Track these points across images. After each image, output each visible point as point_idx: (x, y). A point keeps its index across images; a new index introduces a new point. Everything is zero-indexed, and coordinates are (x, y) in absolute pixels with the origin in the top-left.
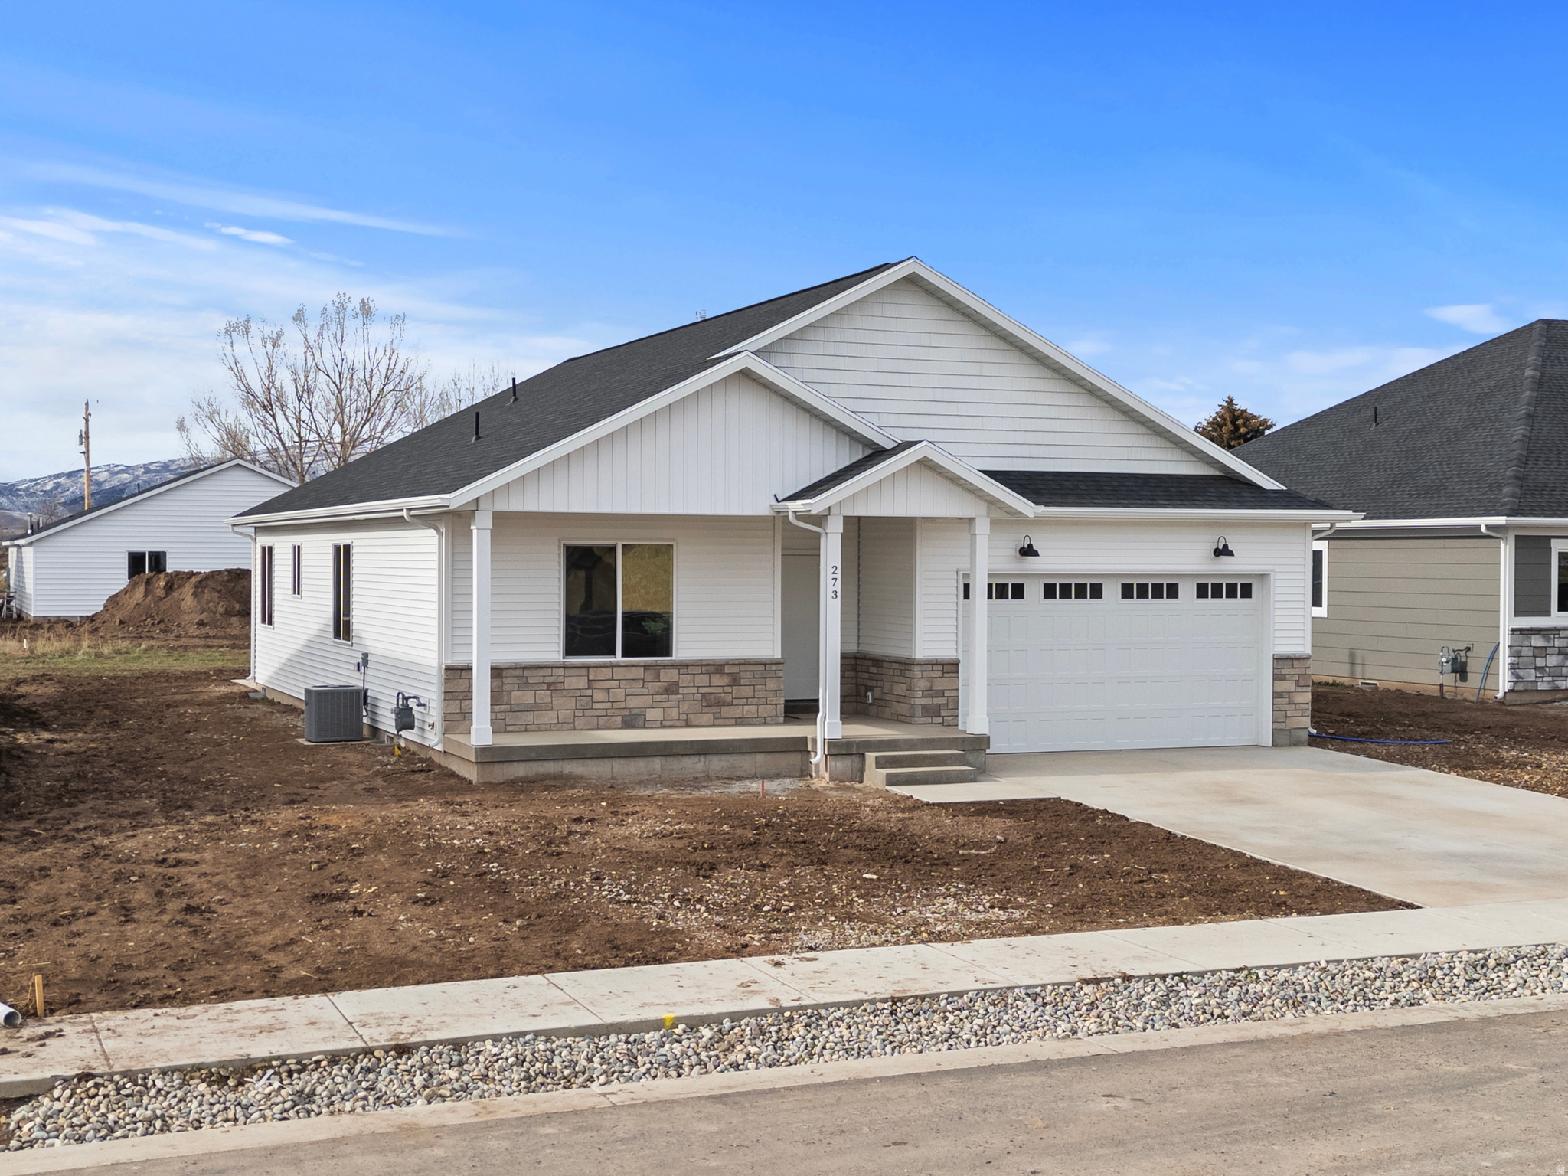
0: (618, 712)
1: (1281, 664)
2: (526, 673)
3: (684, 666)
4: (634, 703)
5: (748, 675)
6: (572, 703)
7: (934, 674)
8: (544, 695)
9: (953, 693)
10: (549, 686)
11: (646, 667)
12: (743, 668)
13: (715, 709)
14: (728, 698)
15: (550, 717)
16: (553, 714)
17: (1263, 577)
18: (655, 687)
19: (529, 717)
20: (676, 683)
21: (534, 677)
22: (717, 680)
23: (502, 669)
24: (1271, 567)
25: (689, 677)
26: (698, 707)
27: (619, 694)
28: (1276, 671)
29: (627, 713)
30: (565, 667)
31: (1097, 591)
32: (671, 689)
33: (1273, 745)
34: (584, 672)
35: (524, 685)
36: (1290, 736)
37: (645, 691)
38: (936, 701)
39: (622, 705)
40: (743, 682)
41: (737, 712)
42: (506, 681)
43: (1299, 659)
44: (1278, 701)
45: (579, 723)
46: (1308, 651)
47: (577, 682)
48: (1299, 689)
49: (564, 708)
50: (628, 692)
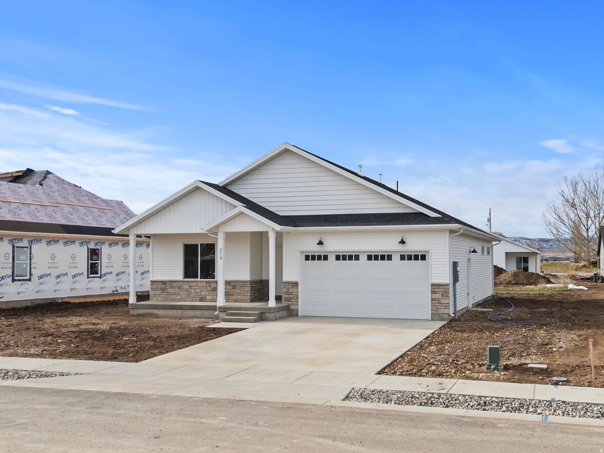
0: (198, 296)
1: (434, 287)
2: (172, 283)
4: (203, 293)
5: (238, 286)
6: (185, 293)
7: (289, 287)
8: (177, 290)
9: (296, 294)
10: (179, 287)
11: (207, 282)
12: (237, 283)
13: (228, 297)
14: (232, 293)
15: (179, 297)
16: (180, 296)
18: (209, 289)
19: (173, 297)
21: (174, 284)
22: (228, 287)
23: (166, 282)
24: (430, 248)
27: (198, 290)
28: (433, 290)
29: (201, 296)
30: (183, 282)
31: (357, 258)
32: (215, 290)
33: (431, 320)
34: (188, 283)
35: (172, 287)
36: (439, 316)
37: (206, 290)
39: (199, 294)
40: (236, 288)
41: (235, 298)
42: (167, 285)
43: (443, 285)
44: (434, 302)
45: (187, 299)
46: (448, 282)
47: (186, 286)
48: (443, 298)
49: (183, 294)
50: (201, 290)
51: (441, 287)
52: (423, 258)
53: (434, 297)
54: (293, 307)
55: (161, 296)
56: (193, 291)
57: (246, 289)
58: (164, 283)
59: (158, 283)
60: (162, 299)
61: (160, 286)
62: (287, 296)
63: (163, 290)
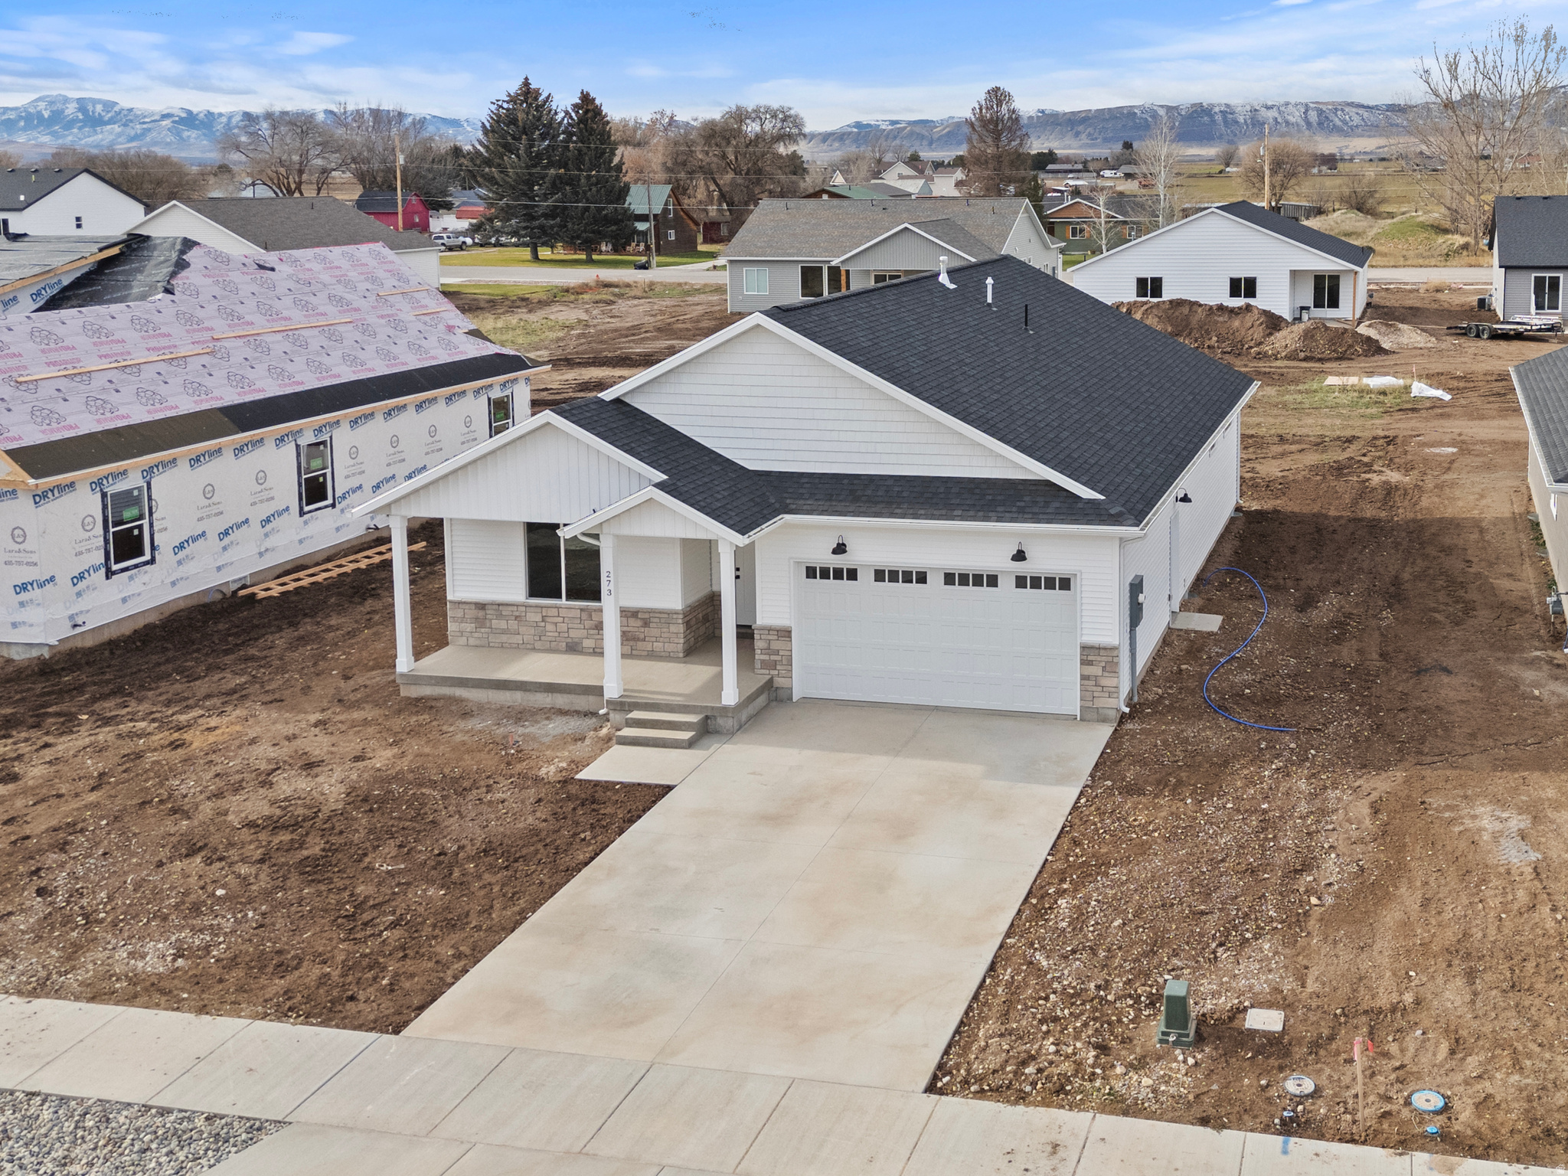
0: (563, 640)
1: (1087, 652)
2: (501, 608)
4: (573, 634)
5: (657, 620)
6: (532, 631)
8: (513, 624)
9: (787, 653)
10: (516, 617)
11: (582, 610)
12: (652, 615)
13: (631, 643)
14: (642, 636)
15: (518, 639)
16: (520, 637)
17: (1080, 577)
18: (588, 624)
19: (504, 638)
21: (506, 611)
22: (633, 622)
23: (485, 605)
24: (1079, 565)
27: (563, 627)
28: (1085, 658)
29: (569, 640)
30: (526, 606)
31: (922, 578)
32: (599, 626)
33: (1082, 720)
34: (539, 610)
35: (500, 616)
36: (1098, 713)
37: (582, 627)
38: (773, 658)
39: (566, 635)
40: (651, 625)
41: (646, 647)
42: (488, 612)
43: (1105, 649)
44: (1086, 682)
45: (538, 645)
46: (1116, 642)
47: (535, 617)
48: (1106, 674)
49: (527, 634)
50: (570, 626)
51: (1102, 652)
52: (1065, 584)
53: (1086, 674)
54: (779, 682)
55: (476, 635)
56: (550, 627)
57: (673, 628)
58: (481, 606)
59: (467, 607)
60: (478, 642)
61: (472, 613)
62: (766, 657)
63: (480, 623)
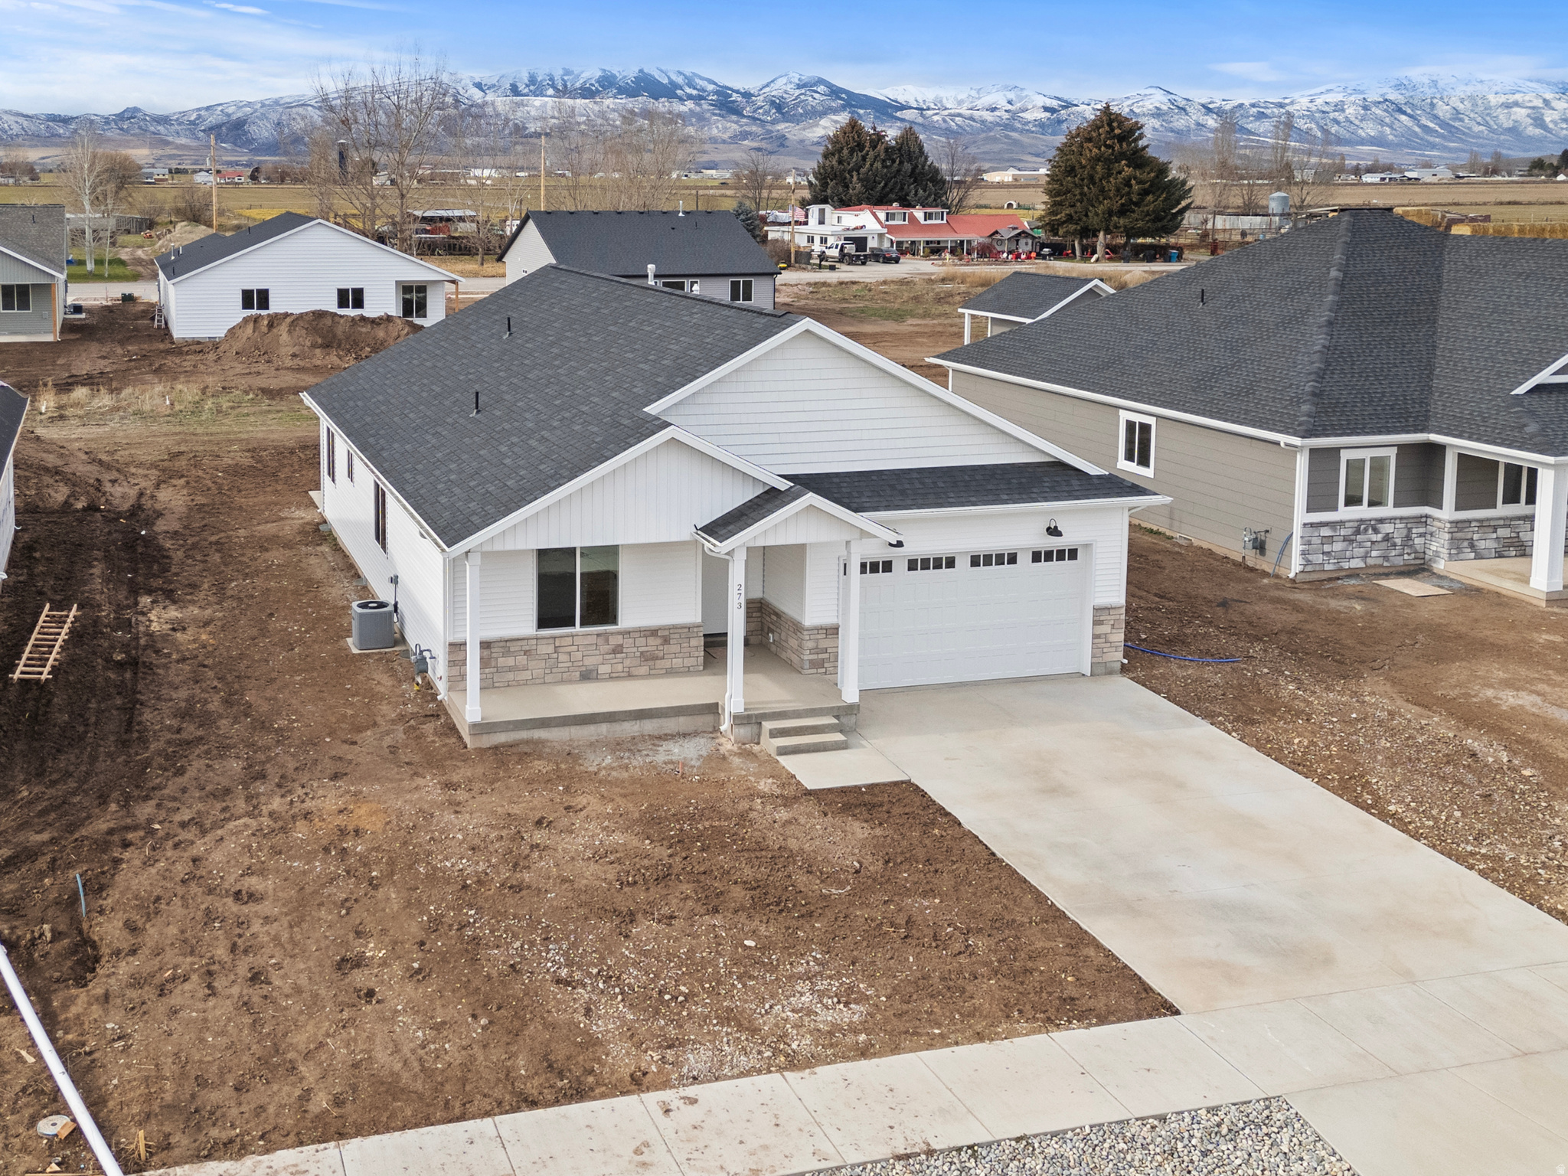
0: (577, 669)
1: (1099, 613)
2: (508, 644)
3: (626, 633)
4: (588, 661)
5: (677, 636)
6: (543, 664)
7: (819, 637)
8: (522, 659)
9: (834, 650)
10: (526, 652)
11: (598, 635)
12: (672, 631)
13: (651, 663)
14: (661, 654)
15: (527, 675)
16: (529, 672)
17: (1087, 546)
18: (605, 648)
19: (510, 676)
20: (622, 645)
21: (514, 646)
22: (652, 641)
24: (1092, 537)
25: (631, 640)
26: (637, 662)
27: (578, 656)
28: (1096, 619)
29: (584, 669)
30: (538, 638)
31: (951, 563)
32: (617, 650)
33: (1091, 675)
34: (551, 641)
35: (507, 653)
36: (1106, 667)
37: (598, 652)
38: (820, 656)
39: (581, 663)
40: (671, 641)
41: (667, 664)
43: (1109, 608)
44: (1096, 641)
45: (548, 678)
46: (1122, 601)
47: (546, 649)
48: (1113, 631)
49: (537, 667)
50: (585, 653)
52: (1074, 555)
53: (1096, 632)
55: (481, 676)
57: (694, 642)
58: (486, 644)
60: (482, 684)
62: (814, 657)
63: (485, 663)
